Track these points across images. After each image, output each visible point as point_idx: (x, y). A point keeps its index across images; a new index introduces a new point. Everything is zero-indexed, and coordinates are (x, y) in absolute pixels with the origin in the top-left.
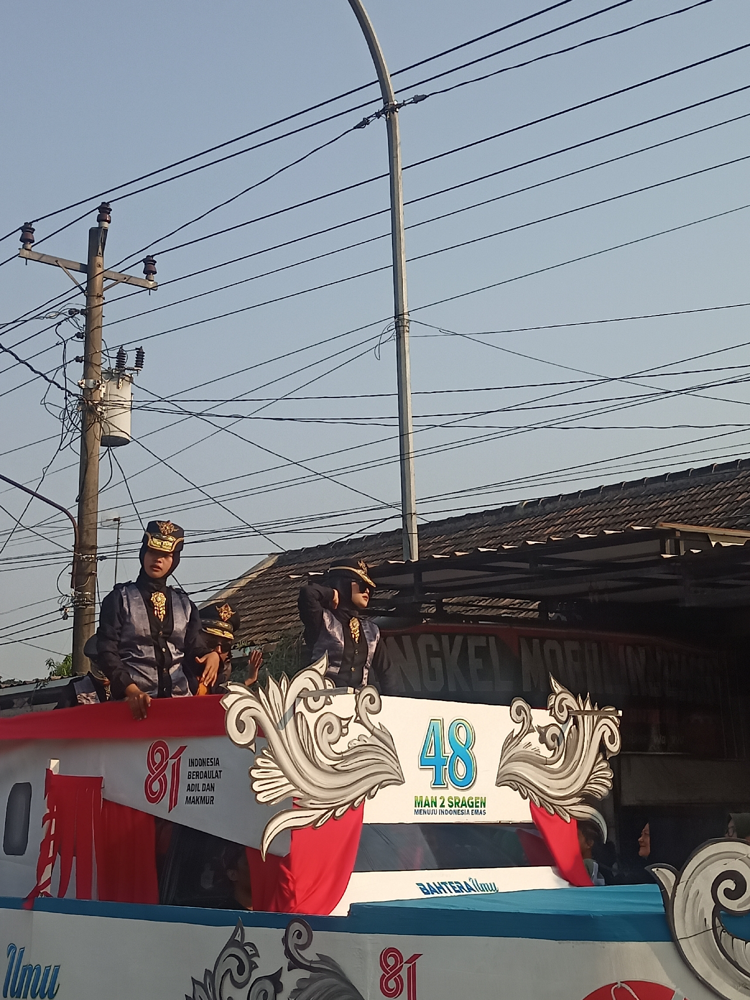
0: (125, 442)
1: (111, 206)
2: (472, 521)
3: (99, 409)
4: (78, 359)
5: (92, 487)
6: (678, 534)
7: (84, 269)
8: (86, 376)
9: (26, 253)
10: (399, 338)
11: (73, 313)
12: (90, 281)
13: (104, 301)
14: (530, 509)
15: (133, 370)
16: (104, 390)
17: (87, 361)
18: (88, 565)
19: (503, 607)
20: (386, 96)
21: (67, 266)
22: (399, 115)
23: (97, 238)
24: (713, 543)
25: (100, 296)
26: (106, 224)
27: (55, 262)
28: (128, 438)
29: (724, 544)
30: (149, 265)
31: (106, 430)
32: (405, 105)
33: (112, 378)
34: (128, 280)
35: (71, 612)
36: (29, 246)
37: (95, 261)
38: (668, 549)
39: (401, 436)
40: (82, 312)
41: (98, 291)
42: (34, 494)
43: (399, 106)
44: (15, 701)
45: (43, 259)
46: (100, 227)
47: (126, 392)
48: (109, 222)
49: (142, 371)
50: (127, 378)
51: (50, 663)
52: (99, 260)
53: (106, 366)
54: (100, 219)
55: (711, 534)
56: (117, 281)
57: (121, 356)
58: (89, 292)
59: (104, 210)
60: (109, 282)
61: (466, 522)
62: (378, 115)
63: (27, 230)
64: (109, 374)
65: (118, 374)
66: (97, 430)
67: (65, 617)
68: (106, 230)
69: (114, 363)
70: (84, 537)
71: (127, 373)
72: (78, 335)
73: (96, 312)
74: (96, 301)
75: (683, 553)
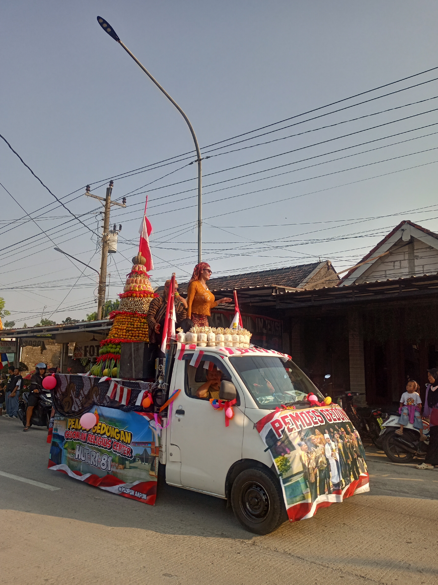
0: (115, 252)
1: (113, 181)
2: (215, 280)
3: (108, 242)
4: (102, 227)
5: (105, 265)
6: (277, 288)
7: (105, 200)
8: (104, 232)
9: (87, 194)
10: (199, 227)
11: (101, 213)
12: (107, 204)
13: (110, 210)
14: (232, 278)
15: (118, 231)
16: (109, 236)
17: (105, 227)
18: (103, 288)
19: (223, 306)
20: (198, 155)
21: (100, 199)
22: (202, 162)
23: (109, 191)
24: (286, 291)
25: (109, 208)
26: (112, 187)
27: (96, 197)
28: (116, 251)
29: (290, 292)
30: (124, 199)
31: (110, 248)
32: (204, 159)
33: (112, 233)
34: (117, 204)
35: (97, 301)
36: (88, 192)
37: (108, 197)
38: (274, 292)
39: (198, 255)
40: (104, 213)
41: (109, 207)
42: (87, 266)
43: (202, 159)
44: (80, 327)
45: (92, 196)
46: (110, 188)
47: (116, 237)
48: (113, 186)
49: (121, 231)
50: (117, 233)
51: (87, 315)
52: (109, 197)
53: (110, 229)
54: (110, 185)
55: (286, 288)
56: (115, 204)
57: (115, 226)
58: (106, 206)
59: (111, 183)
60: (112, 204)
61: (213, 281)
62: (196, 161)
63: (88, 187)
64: (111, 232)
65: (114, 232)
66: (107, 249)
67: (96, 302)
68: (112, 189)
69: (112, 229)
70: (102, 279)
71: (117, 231)
72: (103, 220)
73: (108, 213)
74: (108, 210)
75: (278, 293)
